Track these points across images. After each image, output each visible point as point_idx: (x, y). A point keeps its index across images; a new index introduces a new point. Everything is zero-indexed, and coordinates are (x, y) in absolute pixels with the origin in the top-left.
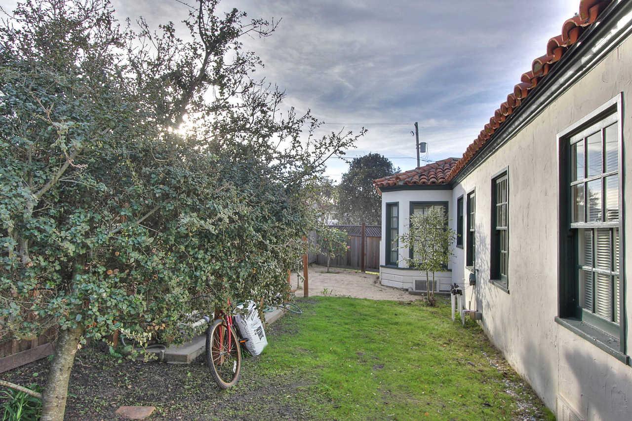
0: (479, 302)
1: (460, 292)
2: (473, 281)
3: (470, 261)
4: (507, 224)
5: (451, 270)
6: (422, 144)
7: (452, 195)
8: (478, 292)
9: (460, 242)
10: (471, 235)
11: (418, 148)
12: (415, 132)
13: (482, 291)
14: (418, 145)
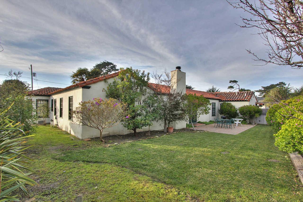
0: (57, 122)
1: (53, 121)
2: (56, 118)
3: (55, 114)
4: (63, 107)
5: (49, 117)
6: (33, 73)
7: (50, 98)
8: (57, 120)
9: (52, 110)
10: (55, 109)
11: (32, 75)
12: (30, 68)
13: (58, 120)
14: (32, 73)
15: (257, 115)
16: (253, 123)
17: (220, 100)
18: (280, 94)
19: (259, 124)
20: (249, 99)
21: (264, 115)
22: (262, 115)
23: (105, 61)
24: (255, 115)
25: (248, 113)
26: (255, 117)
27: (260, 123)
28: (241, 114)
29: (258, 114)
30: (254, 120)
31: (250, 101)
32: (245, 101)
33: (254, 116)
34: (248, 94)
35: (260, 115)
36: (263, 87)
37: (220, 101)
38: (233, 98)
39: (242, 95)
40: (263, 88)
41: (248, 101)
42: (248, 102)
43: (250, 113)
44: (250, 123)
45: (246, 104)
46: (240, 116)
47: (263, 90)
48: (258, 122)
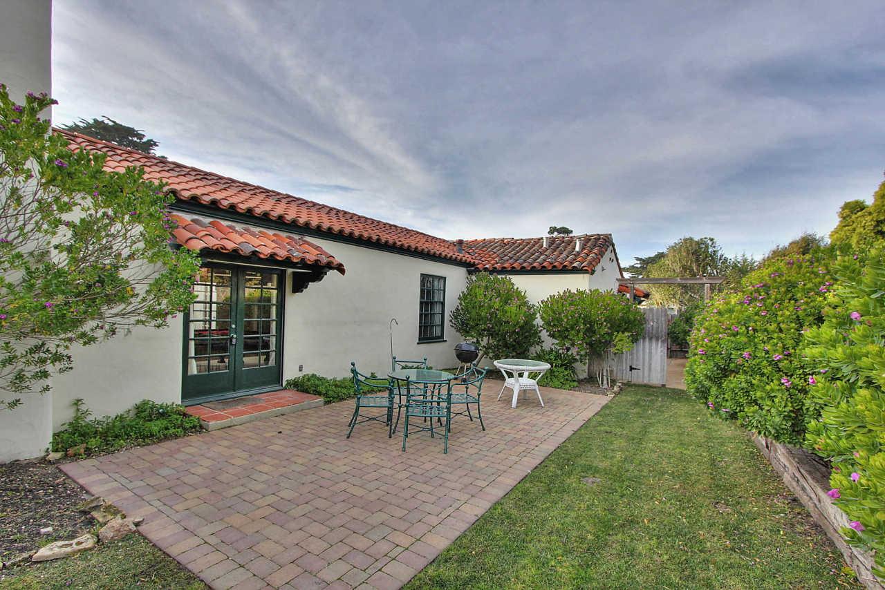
15: (622, 339)
16: (605, 382)
17: (471, 268)
18: (697, 260)
19: (629, 384)
20: (590, 263)
21: (651, 339)
22: (644, 338)
23: (100, 119)
24: (612, 340)
25: (579, 331)
26: (613, 350)
27: (634, 381)
28: (552, 336)
29: (626, 334)
30: (608, 366)
31: (593, 272)
32: (575, 271)
33: (608, 343)
34: (589, 245)
35: (635, 340)
36: (638, 259)
37: (470, 273)
38: (525, 261)
39: (565, 248)
40: (639, 262)
41: (586, 272)
42: (587, 276)
43: (590, 331)
44: (591, 381)
45: (577, 283)
46: (548, 343)
47: (639, 266)
48: (627, 376)
